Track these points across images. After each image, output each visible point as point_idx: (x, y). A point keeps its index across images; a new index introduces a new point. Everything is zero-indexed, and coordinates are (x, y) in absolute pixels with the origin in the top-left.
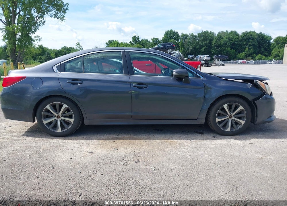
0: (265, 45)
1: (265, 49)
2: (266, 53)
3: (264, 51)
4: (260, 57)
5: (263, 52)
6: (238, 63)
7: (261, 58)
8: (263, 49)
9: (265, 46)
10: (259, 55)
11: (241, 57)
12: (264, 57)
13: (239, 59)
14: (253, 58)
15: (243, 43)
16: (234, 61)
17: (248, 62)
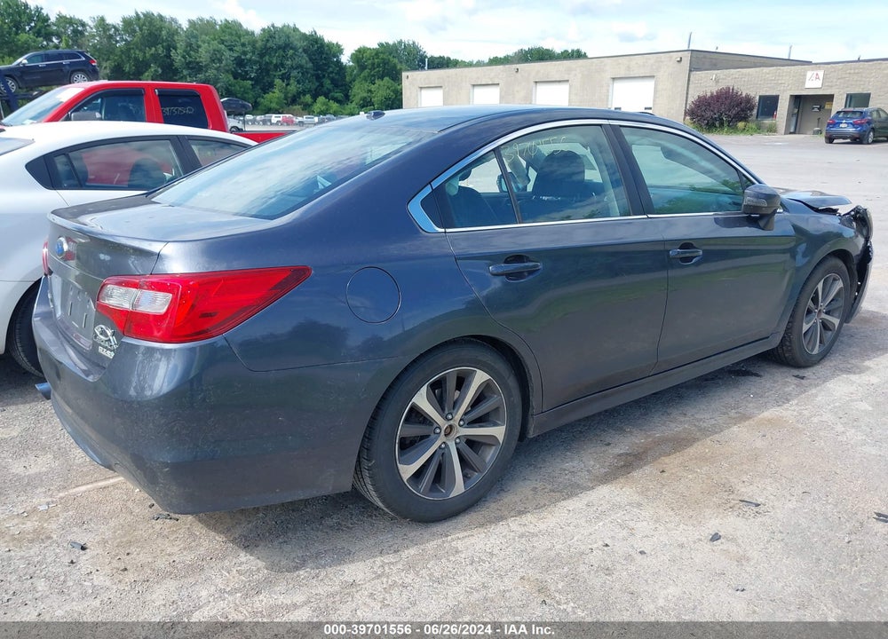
0: (331, 69)
1: (333, 81)
2: (339, 95)
3: (330, 87)
4: (324, 104)
5: (330, 91)
6: (271, 124)
7: (327, 110)
8: (327, 83)
9: (332, 72)
10: (321, 99)
11: (274, 105)
12: (335, 106)
13: (269, 111)
14: (307, 109)
15: (271, 62)
16: (258, 118)
17: (300, 119)
